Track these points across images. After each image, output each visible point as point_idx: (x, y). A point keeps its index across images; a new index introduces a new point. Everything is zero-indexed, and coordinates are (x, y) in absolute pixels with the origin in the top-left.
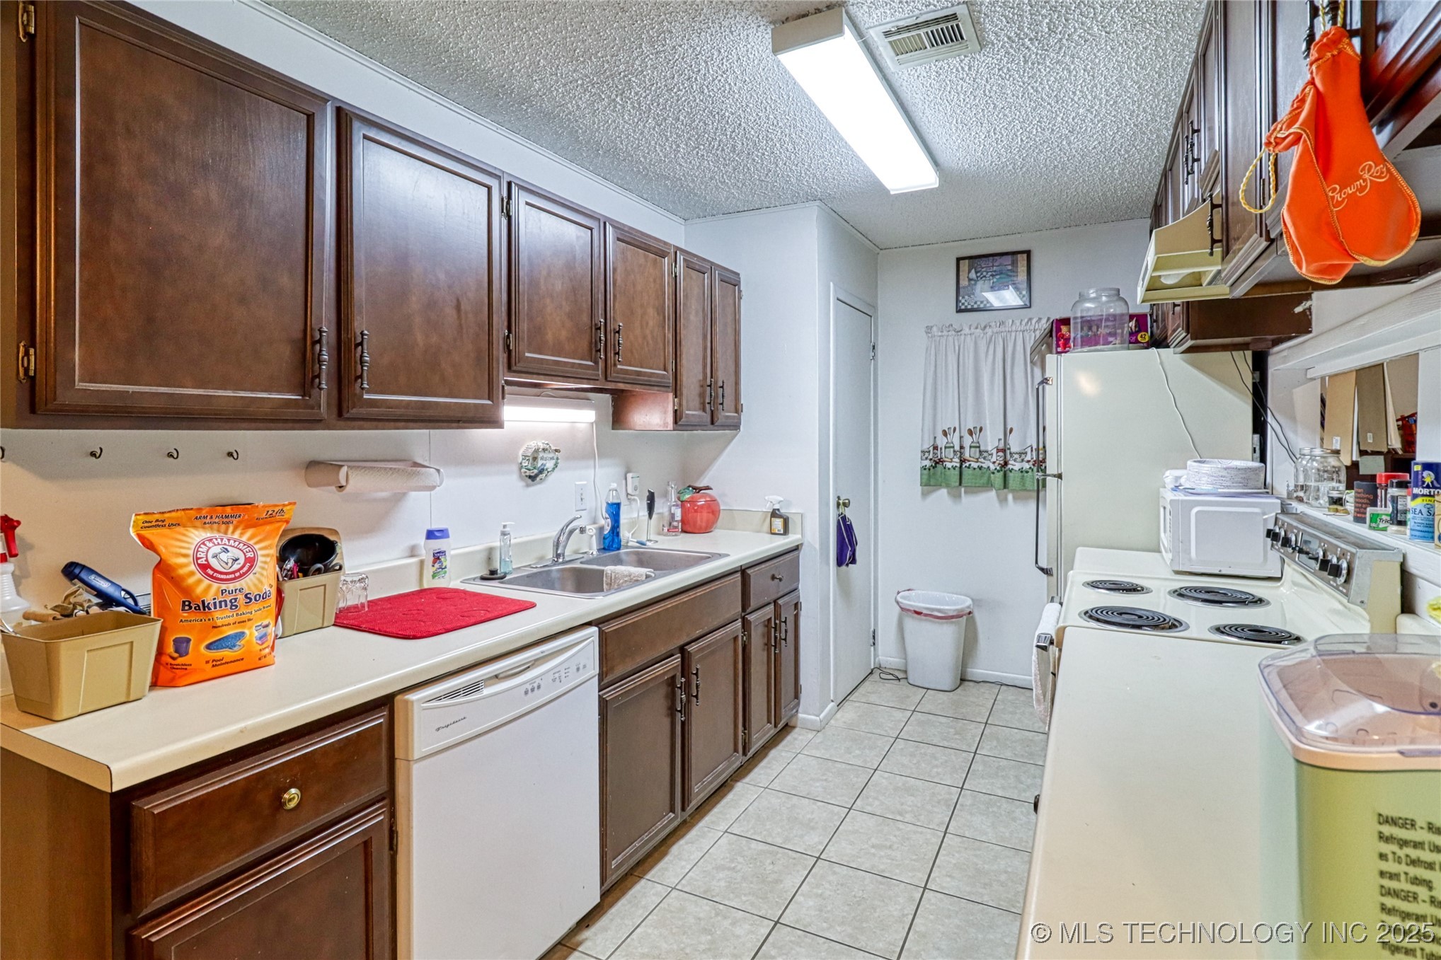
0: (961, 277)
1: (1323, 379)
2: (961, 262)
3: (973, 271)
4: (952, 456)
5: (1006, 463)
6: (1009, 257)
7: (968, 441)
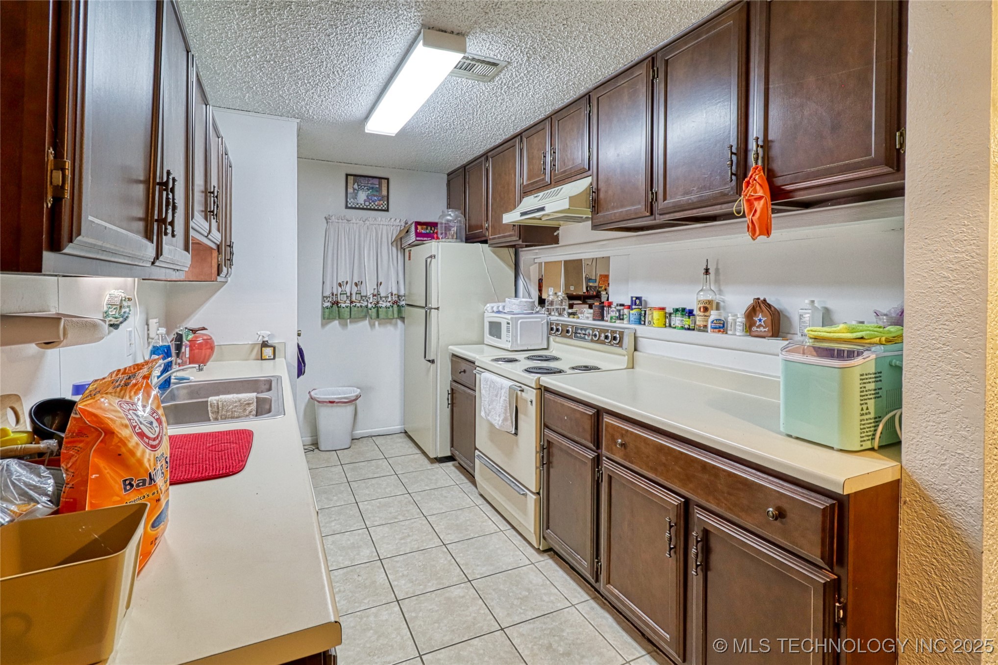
0: (349, 187)
1: (540, 264)
2: (349, 177)
3: (356, 184)
4: (345, 299)
5: (378, 303)
6: (378, 180)
7: (355, 289)
